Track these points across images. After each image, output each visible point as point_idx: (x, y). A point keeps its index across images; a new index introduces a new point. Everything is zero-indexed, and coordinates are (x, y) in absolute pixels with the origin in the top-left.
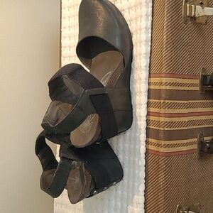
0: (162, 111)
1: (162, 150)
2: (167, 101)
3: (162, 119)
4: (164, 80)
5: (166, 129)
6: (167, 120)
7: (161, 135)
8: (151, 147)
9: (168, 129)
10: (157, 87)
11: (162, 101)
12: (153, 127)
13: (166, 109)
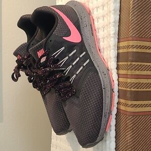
0: (129, 72)
1: (130, 109)
2: (134, 63)
3: (129, 80)
4: (131, 43)
5: (132, 89)
6: (134, 81)
7: (128, 95)
10: (125, 50)
11: (129, 63)
12: (122, 88)
13: (133, 71)
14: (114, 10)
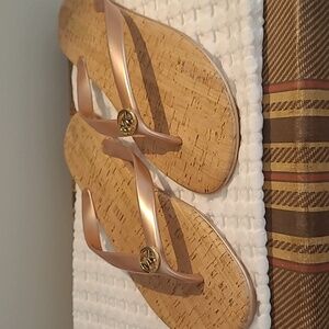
1: (304, 258)
2: (312, 145)
5: (311, 209)
6: (313, 187)
7: (301, 224)
8: (278, 253)
9: (316, 209)
10: (284, 114)
11: (299, 145)
12: (280, 207)
13: (311, 164)
14: (251, 14)
